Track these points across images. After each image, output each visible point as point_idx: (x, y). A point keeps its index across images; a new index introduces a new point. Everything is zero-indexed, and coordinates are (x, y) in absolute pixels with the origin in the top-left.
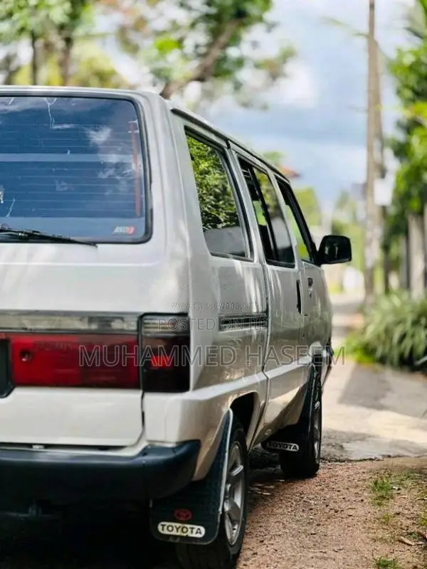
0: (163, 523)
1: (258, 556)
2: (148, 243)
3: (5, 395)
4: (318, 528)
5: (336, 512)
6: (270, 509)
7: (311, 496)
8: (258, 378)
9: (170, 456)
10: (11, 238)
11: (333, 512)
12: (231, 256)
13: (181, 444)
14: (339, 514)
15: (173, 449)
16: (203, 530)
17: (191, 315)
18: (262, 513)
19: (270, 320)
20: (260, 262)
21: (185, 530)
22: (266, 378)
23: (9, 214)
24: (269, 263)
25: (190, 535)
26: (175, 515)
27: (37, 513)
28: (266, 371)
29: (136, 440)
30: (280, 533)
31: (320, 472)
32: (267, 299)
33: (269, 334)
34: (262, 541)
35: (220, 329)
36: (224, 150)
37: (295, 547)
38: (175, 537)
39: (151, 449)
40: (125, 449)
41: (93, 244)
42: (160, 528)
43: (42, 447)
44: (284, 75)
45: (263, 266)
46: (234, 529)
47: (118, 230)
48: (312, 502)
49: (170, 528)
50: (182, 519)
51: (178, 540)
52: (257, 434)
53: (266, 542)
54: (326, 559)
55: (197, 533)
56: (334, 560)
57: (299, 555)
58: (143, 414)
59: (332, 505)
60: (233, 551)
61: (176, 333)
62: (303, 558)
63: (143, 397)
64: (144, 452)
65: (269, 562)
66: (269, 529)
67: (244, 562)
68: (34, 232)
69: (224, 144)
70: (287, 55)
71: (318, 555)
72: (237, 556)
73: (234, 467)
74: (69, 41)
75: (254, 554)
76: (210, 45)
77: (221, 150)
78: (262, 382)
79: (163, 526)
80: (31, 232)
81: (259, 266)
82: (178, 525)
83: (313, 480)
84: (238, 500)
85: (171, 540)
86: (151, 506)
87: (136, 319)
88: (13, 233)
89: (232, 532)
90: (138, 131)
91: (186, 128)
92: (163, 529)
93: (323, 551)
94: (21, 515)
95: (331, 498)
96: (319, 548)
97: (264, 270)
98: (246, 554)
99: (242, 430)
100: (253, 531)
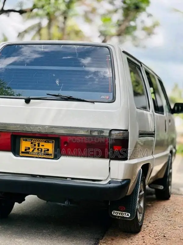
0: (114, 211)
1: (149, 227)
2: (114, 103)
3: (57, 159)
4: (172, 219)
5: (179, 213)
6: (152, 211)
7: (168, 207)
8: (150, 157)
9: (120, 184)
10: (62, 99)
11: (177, 213)
12: (142, 109)
13: (123, 180)
14: (180, 214)
15: (121, 182)
16: (129, 215)
17: (129, 131)
18: (149, 212)
19: (155, 135)
20: (152, 111)
21: (122, 214)
22: (153, 158)
23: (61, 90)
24: (156, 112)
25: (124, 216)
26: (119, 208)
27: (68, 204)
28: (154, 155)
29: (106, 178)
30: (157, 219)
31: (171, 198)
32: (155, 126)
33: (155, 140)
34: (150, 222)
35: (139, 137)
36: (140, 67)
37: (163, 225)
38: (119, 217)
39: (112, 181)
40: (102, 181)
41: (93, 102)
42: (113, 213)
43: (70, 179)
44: (153, 33)
45: (154, 114)
46: (140, 216)
47: (103, 97)
48: (169, 209)
49: (117, 213)
50: (122, 210)
51: (120, 218)
52: (149, 180)
53: (151, 222)
54: (176, 230)
55: (127, 216)
56: (179, 230)
57: (165, 228)
58: (110, 168)
59: (177, 210)
60: (140, 224)
61: (124, 137)
62: (166, 229)
63: (110, 162)
64: (110, 183)
65: (153, 230)
66: (152, 218)
67: (144, 229)
68: (70, 97)
69: (140, 65)
70: (155, 25)
71: (172, 228)
72: (141, 226)
73: (141, 192)
74: (65, 18)
75: (147, 226)
76: (124, 21)
77: (138, 67)
78: (152, 159)
79: (114, 212)
80: (69, 97)
81: (152, 113)
82: (120, 212)
83: (168, 201)
84: (142, 205)
85: (117, 218)
86: (109, 204)
87: (109, 132)
88: (63, 97)
89: (140, 217)
90: (110, 59)
91: (128, 59)
92: (114, 213)
93: (175, 227)
94: (62, 204)
95: (176, 208)
96: (173, 226)
97: (154, 115)
98: (144, 226)
99: (144, 177)
100: (146, 218)
